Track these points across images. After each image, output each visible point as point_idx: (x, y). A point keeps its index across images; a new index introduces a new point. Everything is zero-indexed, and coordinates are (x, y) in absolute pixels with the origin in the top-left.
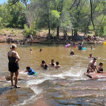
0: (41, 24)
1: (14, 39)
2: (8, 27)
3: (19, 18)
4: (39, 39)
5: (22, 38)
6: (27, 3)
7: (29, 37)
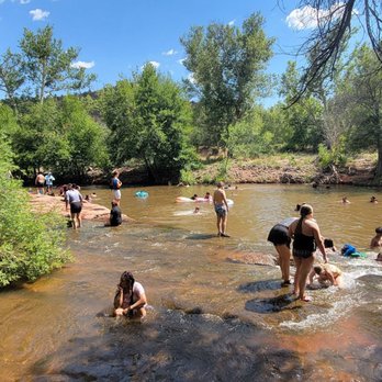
0: (357, 140)
1: (295, 175)
2: (283, 151)
3: (309, 130)
4: (353, 174)
5: (312, 175)
6: (327, 98)
7: (328, 170)
